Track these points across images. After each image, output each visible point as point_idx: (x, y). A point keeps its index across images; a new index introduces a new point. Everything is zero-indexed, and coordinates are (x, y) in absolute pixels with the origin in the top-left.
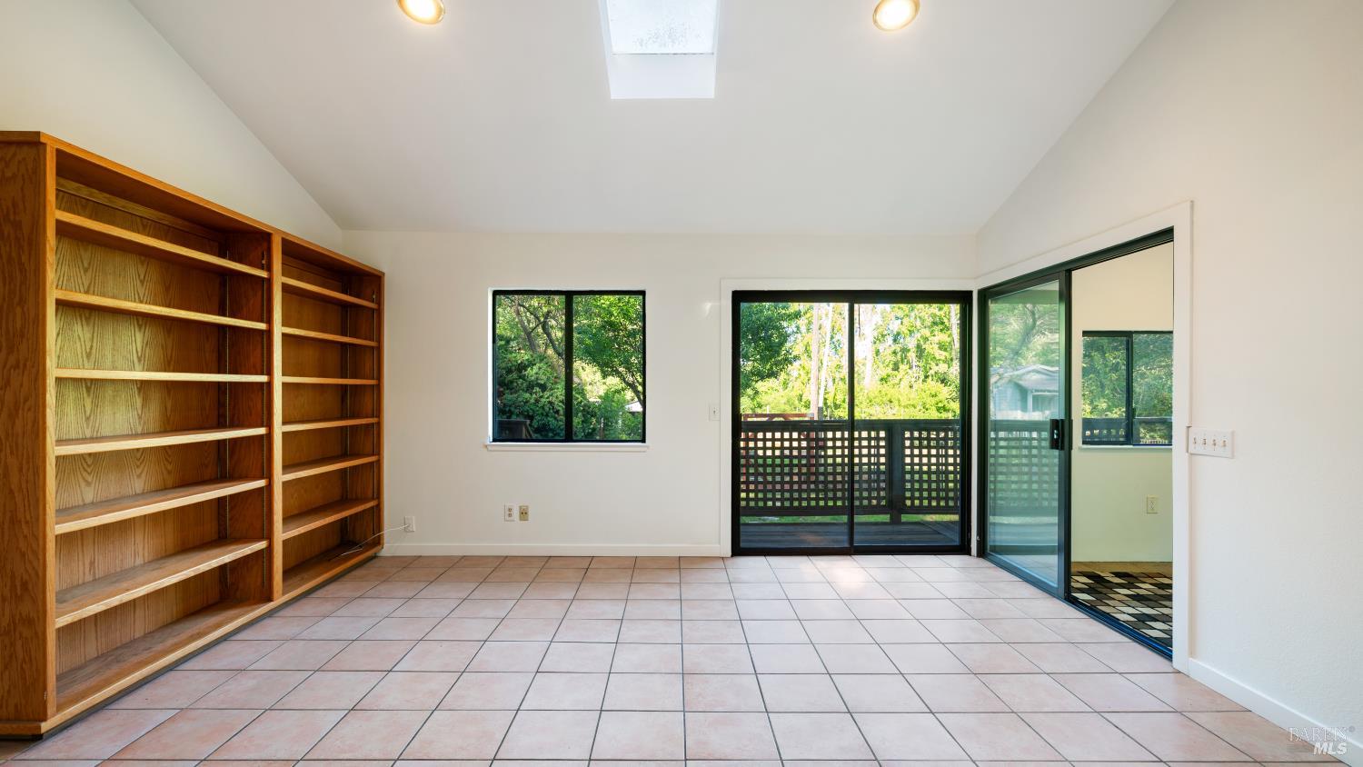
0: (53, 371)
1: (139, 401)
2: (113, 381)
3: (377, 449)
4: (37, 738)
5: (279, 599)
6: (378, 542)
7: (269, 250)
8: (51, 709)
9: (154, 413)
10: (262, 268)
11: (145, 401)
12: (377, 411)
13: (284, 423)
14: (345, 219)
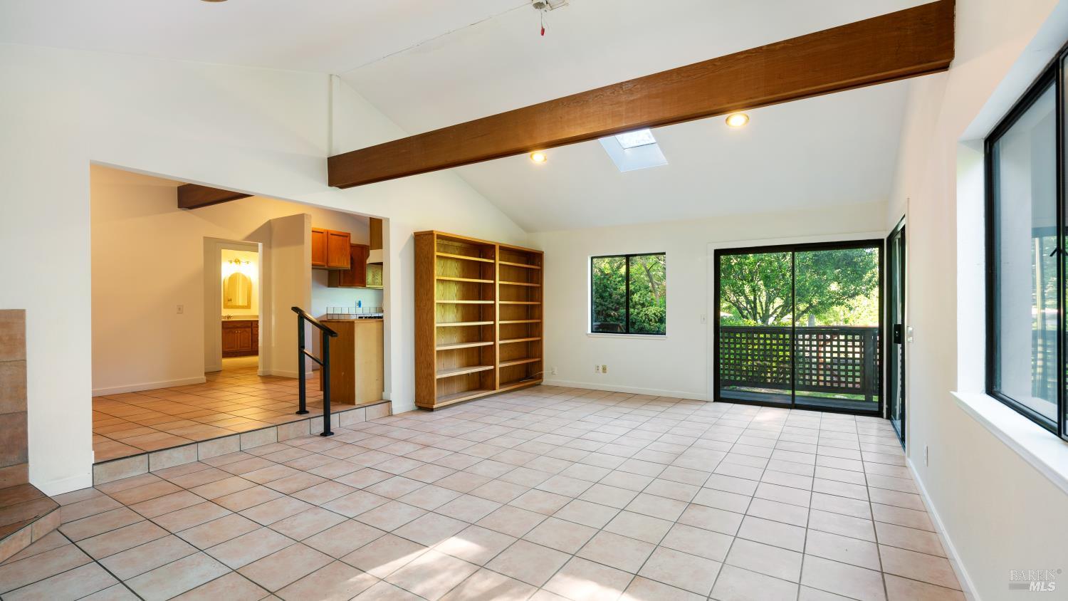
0: (436, 301)
1: (455, 311)
2: (449, 304)
3: (540, 334)
4: (432, 410)
5: (498, 390)
6: (541, 377)
7: (495, 251)
8: (435, 402)
9: (459, 315)
10: (492, 259)
11: (457, 310)
12: (541, 317)
13: (500, 320)
14: (527, 228)
